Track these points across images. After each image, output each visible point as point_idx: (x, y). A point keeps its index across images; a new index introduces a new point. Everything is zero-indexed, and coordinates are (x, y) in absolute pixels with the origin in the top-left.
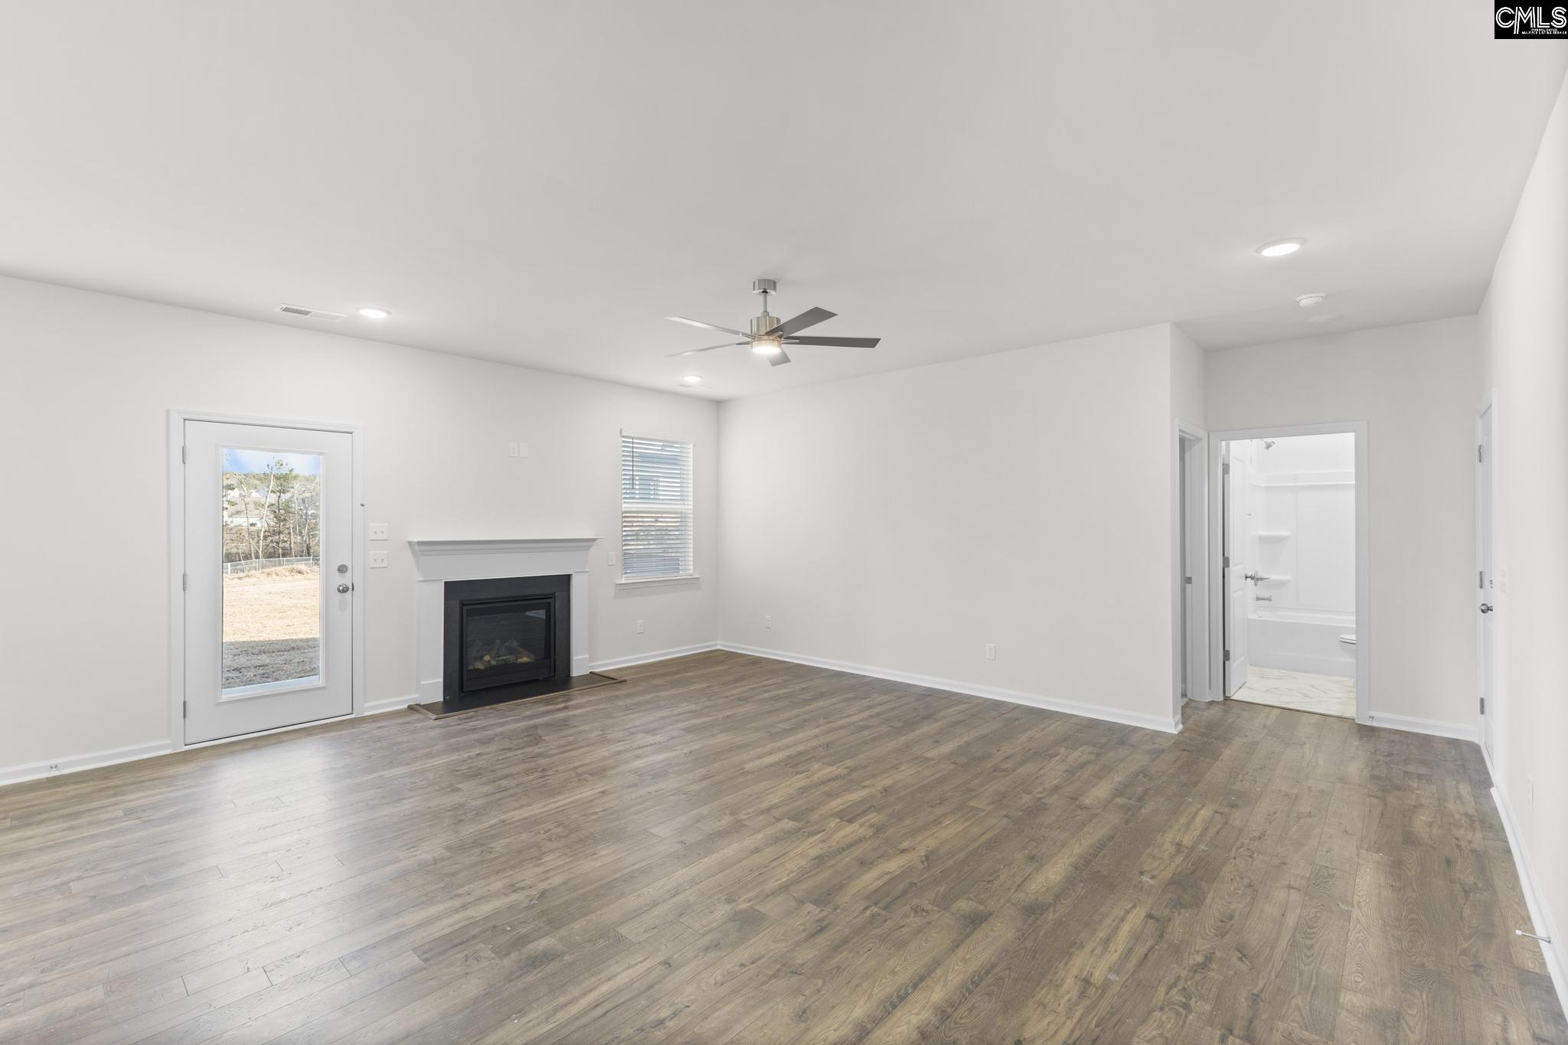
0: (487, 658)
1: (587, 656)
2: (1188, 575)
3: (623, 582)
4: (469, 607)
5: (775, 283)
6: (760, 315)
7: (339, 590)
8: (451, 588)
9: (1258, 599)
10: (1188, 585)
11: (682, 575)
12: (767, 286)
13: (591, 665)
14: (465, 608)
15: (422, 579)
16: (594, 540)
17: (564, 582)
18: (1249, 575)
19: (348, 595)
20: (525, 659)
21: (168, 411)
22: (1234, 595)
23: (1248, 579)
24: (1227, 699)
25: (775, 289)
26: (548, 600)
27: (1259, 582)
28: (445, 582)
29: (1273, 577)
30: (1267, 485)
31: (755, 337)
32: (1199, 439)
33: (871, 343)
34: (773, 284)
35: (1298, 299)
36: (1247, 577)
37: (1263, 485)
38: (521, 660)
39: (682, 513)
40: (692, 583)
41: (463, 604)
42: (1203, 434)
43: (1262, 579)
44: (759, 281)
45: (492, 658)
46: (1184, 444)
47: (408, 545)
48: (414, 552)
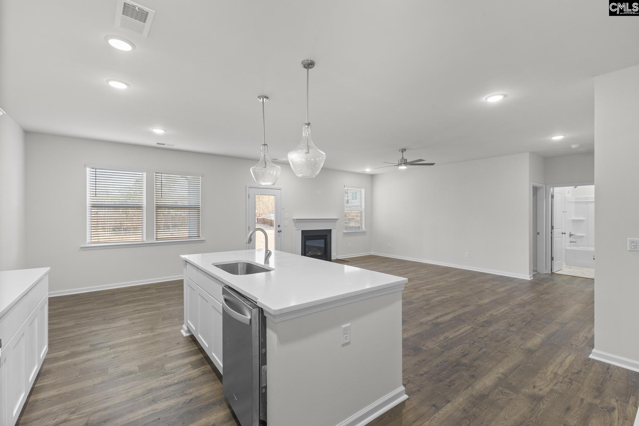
0: (310, 253)
1: (336, 254)
2: (538, 232)
3: (345, 232)
4: (307, 238)
5: (405, 149)
6: (401, 159)
7: (278, 232)
8: (303, 232)
9: (571, 242)
10: (538, 235)
11: (361, 231)
12: (403, 150)
13: (337, 256)
14: (306, 238)
15: (296, 229)
16: (338, 219)
17: (330, 231)
18: (564, 232)
19: (280, 233)
20: (319, 254)
21: (246, 186)
22: (555, 239)
23: (563, 234)
24: (552, 273)
25: (405, 151)
26: (326, 237)
27: (572, 236)
28: (302, 231)
29: (577, 234)
30: (576, 201)
31: (400, 164)
32: (542, 187)
33: (433, 164)
34: (405, 150)
35: (571, 146)
36: (563, 233)
37: (574, 201)
38: (318, 254)
39: (361, 211)
40: (364, 233)
41: (305, 237)
42: (544, 186)
43: (572, 235)
44: (401, 149)
45: (311, 253)
46: (535, 190)
47: (293, 220)
48: (294, 222)
